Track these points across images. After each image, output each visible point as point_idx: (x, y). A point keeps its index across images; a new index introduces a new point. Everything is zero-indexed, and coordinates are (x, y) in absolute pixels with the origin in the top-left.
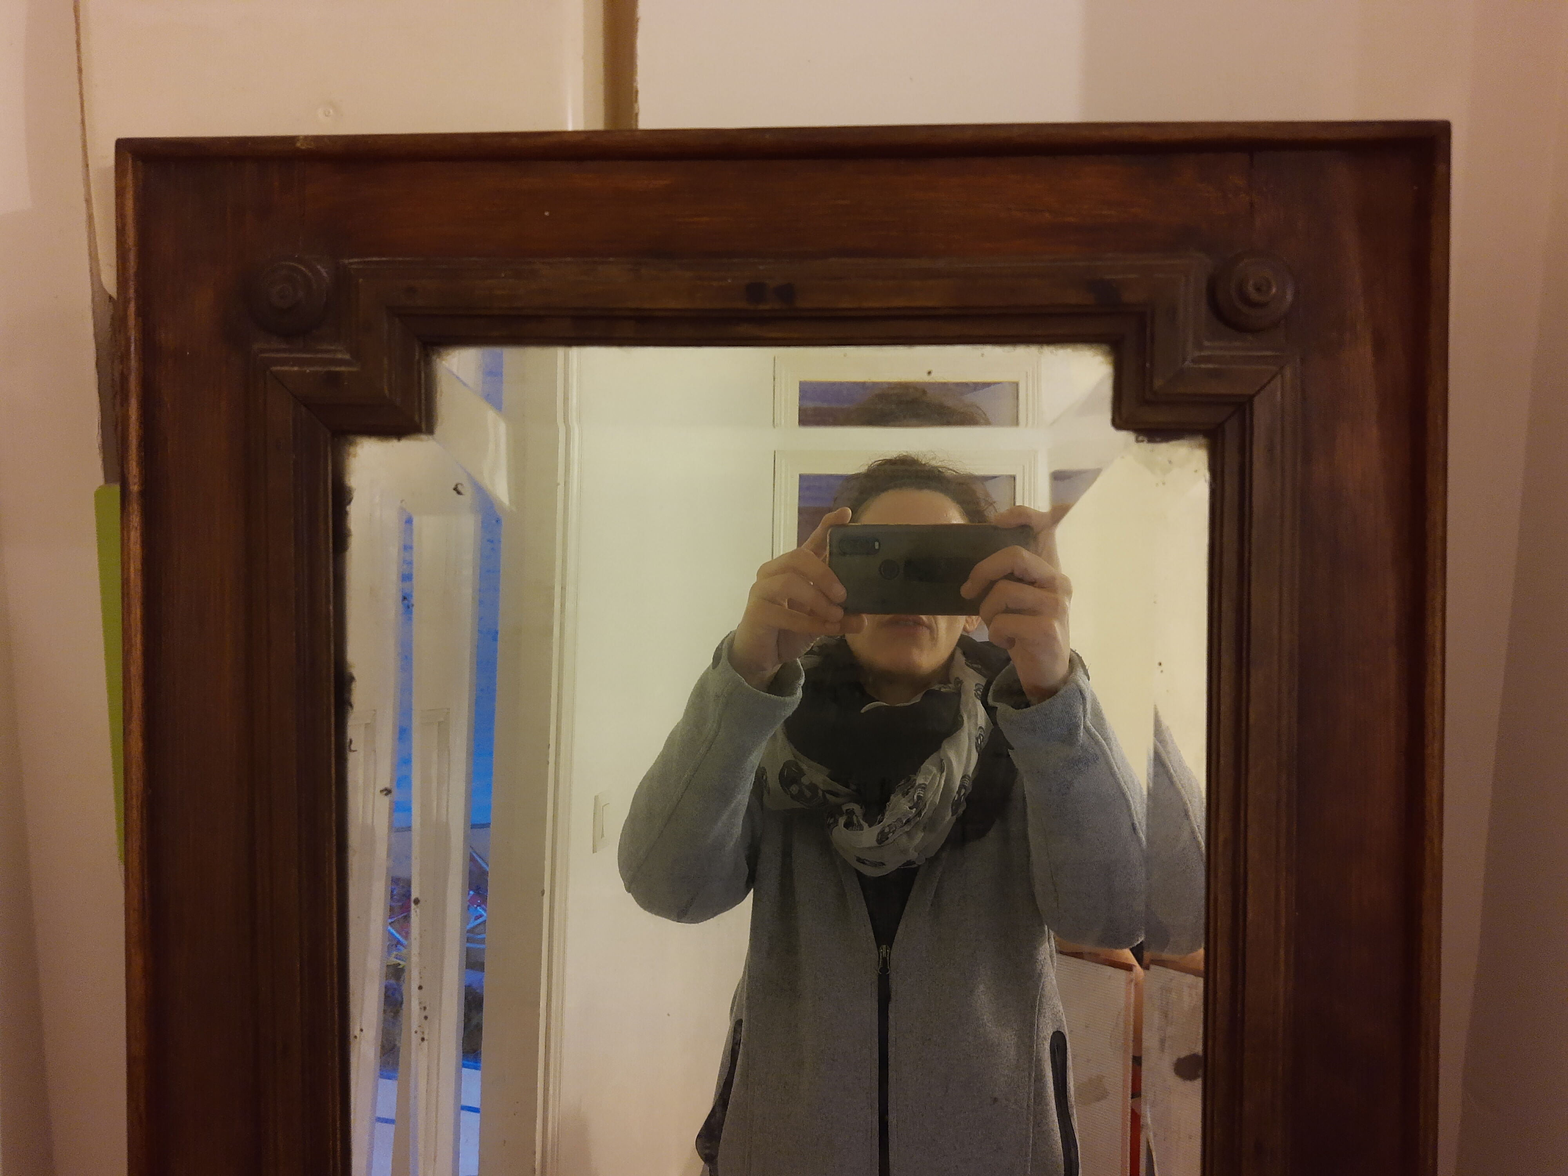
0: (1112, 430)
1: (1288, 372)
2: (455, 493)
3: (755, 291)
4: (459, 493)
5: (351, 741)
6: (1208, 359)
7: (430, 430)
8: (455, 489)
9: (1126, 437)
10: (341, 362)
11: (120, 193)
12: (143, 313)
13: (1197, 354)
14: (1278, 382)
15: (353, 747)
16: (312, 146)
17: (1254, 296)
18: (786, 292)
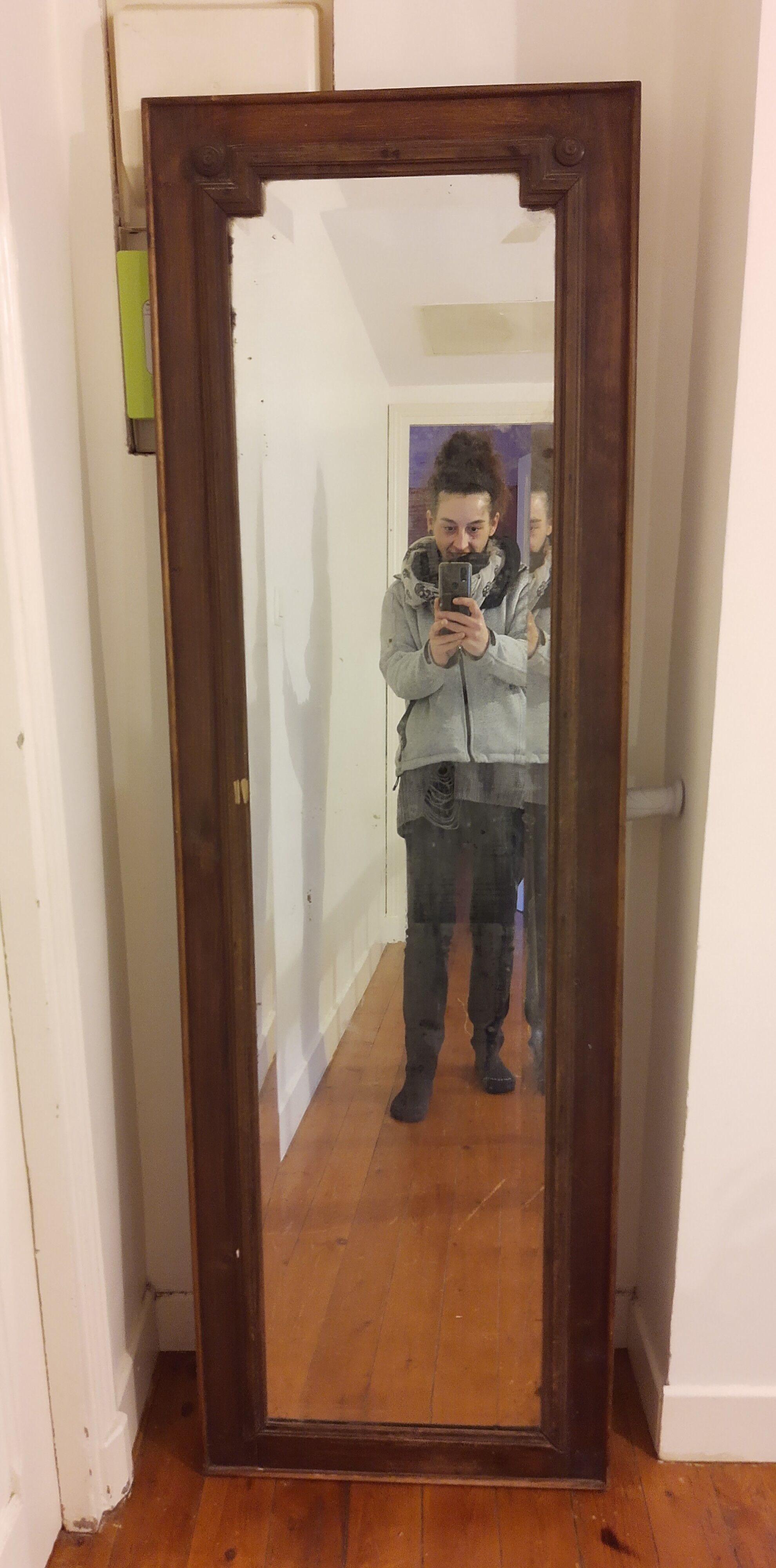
0: (520, 207)
1: (581, 181)
2: (272, 238)
3: (385, 153)
4: (274, 239)
5: (236, 339)
6: (552, 177)
7: (262, 215)
8: (273, 237)
9: (525, 210)
10: (230, 186)
11: (143, 120)
12: (153, 169)
13: (548, 175)
14: (576, 184)
15: (237, 341)
16: (218, 99)
17: (568, 151)
18: (396, 153)
